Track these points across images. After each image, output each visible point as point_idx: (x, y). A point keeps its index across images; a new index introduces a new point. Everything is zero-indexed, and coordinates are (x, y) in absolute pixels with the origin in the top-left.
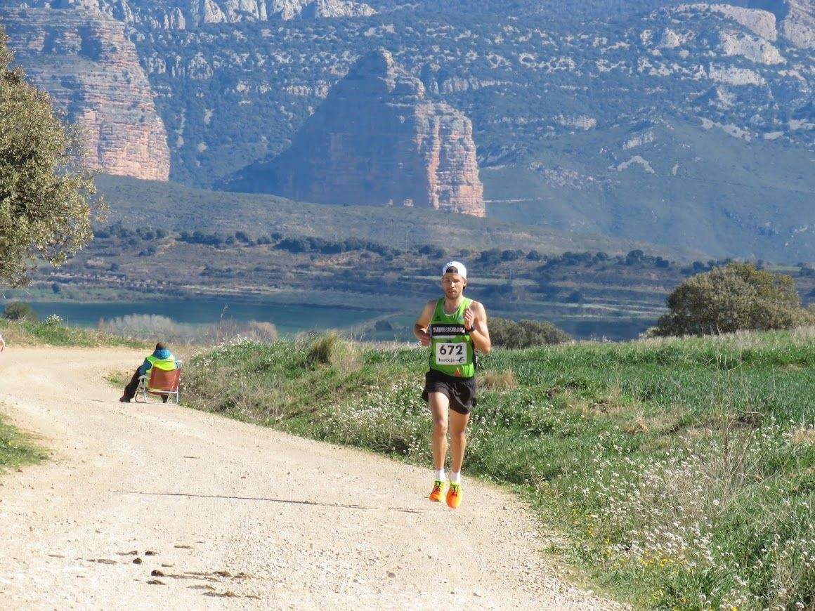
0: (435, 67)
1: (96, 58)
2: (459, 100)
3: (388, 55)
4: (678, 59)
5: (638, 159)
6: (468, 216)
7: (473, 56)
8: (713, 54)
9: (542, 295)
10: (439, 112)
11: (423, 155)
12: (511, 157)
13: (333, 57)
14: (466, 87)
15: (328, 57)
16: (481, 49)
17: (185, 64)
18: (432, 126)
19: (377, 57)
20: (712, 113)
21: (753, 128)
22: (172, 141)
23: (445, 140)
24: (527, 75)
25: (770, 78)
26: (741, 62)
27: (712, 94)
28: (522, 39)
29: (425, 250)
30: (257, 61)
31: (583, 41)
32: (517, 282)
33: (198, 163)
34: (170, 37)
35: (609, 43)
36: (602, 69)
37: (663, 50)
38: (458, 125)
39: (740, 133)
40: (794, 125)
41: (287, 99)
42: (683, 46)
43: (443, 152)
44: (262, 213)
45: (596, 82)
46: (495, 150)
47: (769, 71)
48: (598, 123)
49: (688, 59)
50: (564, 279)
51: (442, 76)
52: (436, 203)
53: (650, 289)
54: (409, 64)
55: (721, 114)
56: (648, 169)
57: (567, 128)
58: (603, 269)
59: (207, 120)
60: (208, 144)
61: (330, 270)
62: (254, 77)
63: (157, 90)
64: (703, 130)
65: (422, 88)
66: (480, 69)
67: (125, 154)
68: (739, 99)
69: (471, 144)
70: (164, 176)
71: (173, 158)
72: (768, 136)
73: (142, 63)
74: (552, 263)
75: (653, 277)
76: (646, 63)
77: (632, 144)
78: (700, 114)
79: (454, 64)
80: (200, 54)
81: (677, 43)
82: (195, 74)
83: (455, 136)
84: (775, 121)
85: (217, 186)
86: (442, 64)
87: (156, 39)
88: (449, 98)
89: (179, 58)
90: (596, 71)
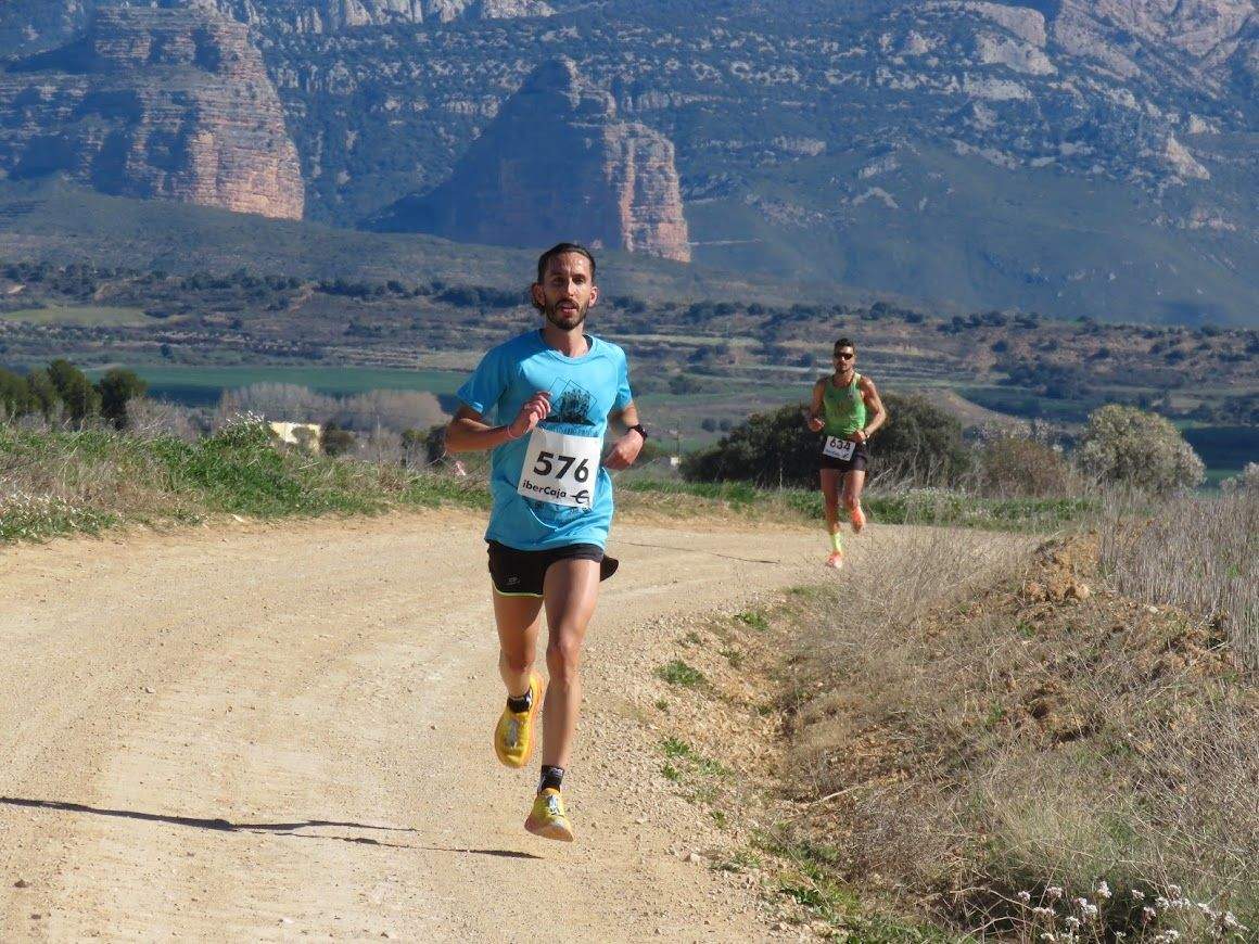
0: (628, 79)
1: (214, 68)
2: (659, 120)
3: (571, 65)
4: (926, 69)
5: (878, 191)
6: (671, 261)
7: (674, 64)
8: (968, 62)
9: (765, 357)
10: (633, 134)
11: (614, 187)
12: (721, 188)
13: (503, 66)
14: (666, 103)
15: (497, 67)
16: (684, 56)
17: (323, 75)
18: (625, 151)
19: (558, 66)
20: (968, 135)
21: (1017, 153)
22: (306, 169)
23: (642, 169)
24: (740, 88)
25: (1036, 90)
26: (1002, 72)
27: (968, 111)
28: (735, 44)
29: (622, 302)
30: (410, 71)
31: (809, 46)
32: (735, 343)
33: (339, 197)
34: (304, 43)
35: (840, 50)
36: (833, 81)
37: (908, 58)
38: (657, 150)
39: (1002, 158)
40: (1067, 148)
41: (447, 118)
42: (933, 53)
43: (638, 184)
44: (420, 258)
45: (825, 98)
46: (703, 180)
47: (1036, 83)
48: (828, 146)
49: (938, 69)
50: (793, 337)
51: (636, 90)
52: (630, 245)
53: (899, 350)
54: (596, 76)
55: (980, 136)
56: (891, 204)
57: (789, 153)
58: (841, 325)
59: (350, 144)
60: (351, 173)
61: (505, 327)
62: (407, 91)
63: (288, 108)
64: (956, 155)
65: (612, 104)
66: (684, 82)
67: (249, 187)
68: (1001, 118)
69: (673, 174)
70: (298, 214)
71: (309, 192)
72: (1036, 162)
73: (271, 76)
74: (778, 318)
75: (904, 335)
76: (885, 73)
77: (870, 172)
78: (953, 136)
79: (651, 75)
80: (341, 63)
81: (924, 49)
82: (335, 88)
83: (654, 162)
84: (1045, 144)
85: (362, 225)
86: (637, 75)
87: (287, 45)
88: (645, 117)
89: (315, 69)
90: (825, 83)
